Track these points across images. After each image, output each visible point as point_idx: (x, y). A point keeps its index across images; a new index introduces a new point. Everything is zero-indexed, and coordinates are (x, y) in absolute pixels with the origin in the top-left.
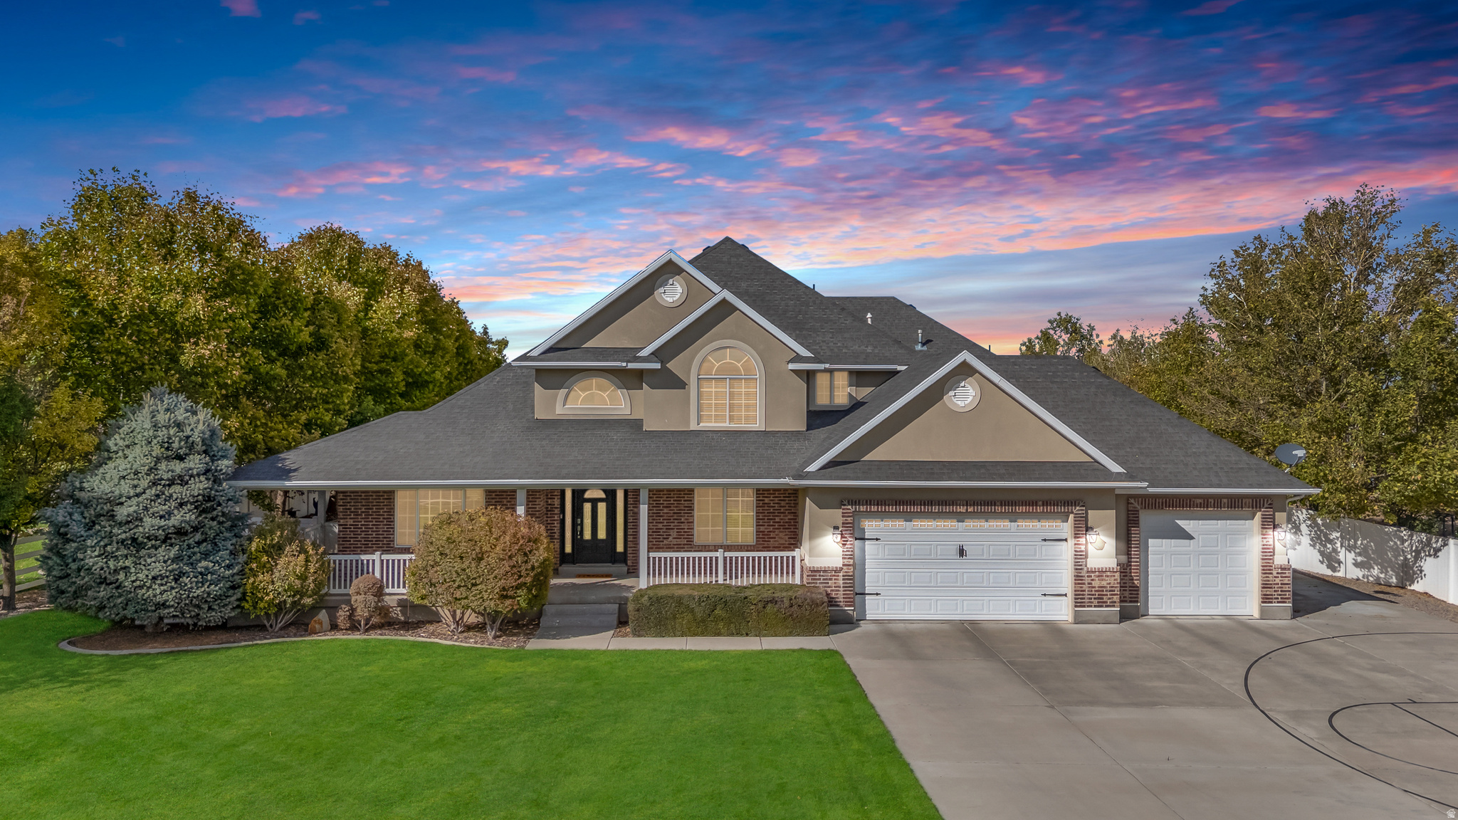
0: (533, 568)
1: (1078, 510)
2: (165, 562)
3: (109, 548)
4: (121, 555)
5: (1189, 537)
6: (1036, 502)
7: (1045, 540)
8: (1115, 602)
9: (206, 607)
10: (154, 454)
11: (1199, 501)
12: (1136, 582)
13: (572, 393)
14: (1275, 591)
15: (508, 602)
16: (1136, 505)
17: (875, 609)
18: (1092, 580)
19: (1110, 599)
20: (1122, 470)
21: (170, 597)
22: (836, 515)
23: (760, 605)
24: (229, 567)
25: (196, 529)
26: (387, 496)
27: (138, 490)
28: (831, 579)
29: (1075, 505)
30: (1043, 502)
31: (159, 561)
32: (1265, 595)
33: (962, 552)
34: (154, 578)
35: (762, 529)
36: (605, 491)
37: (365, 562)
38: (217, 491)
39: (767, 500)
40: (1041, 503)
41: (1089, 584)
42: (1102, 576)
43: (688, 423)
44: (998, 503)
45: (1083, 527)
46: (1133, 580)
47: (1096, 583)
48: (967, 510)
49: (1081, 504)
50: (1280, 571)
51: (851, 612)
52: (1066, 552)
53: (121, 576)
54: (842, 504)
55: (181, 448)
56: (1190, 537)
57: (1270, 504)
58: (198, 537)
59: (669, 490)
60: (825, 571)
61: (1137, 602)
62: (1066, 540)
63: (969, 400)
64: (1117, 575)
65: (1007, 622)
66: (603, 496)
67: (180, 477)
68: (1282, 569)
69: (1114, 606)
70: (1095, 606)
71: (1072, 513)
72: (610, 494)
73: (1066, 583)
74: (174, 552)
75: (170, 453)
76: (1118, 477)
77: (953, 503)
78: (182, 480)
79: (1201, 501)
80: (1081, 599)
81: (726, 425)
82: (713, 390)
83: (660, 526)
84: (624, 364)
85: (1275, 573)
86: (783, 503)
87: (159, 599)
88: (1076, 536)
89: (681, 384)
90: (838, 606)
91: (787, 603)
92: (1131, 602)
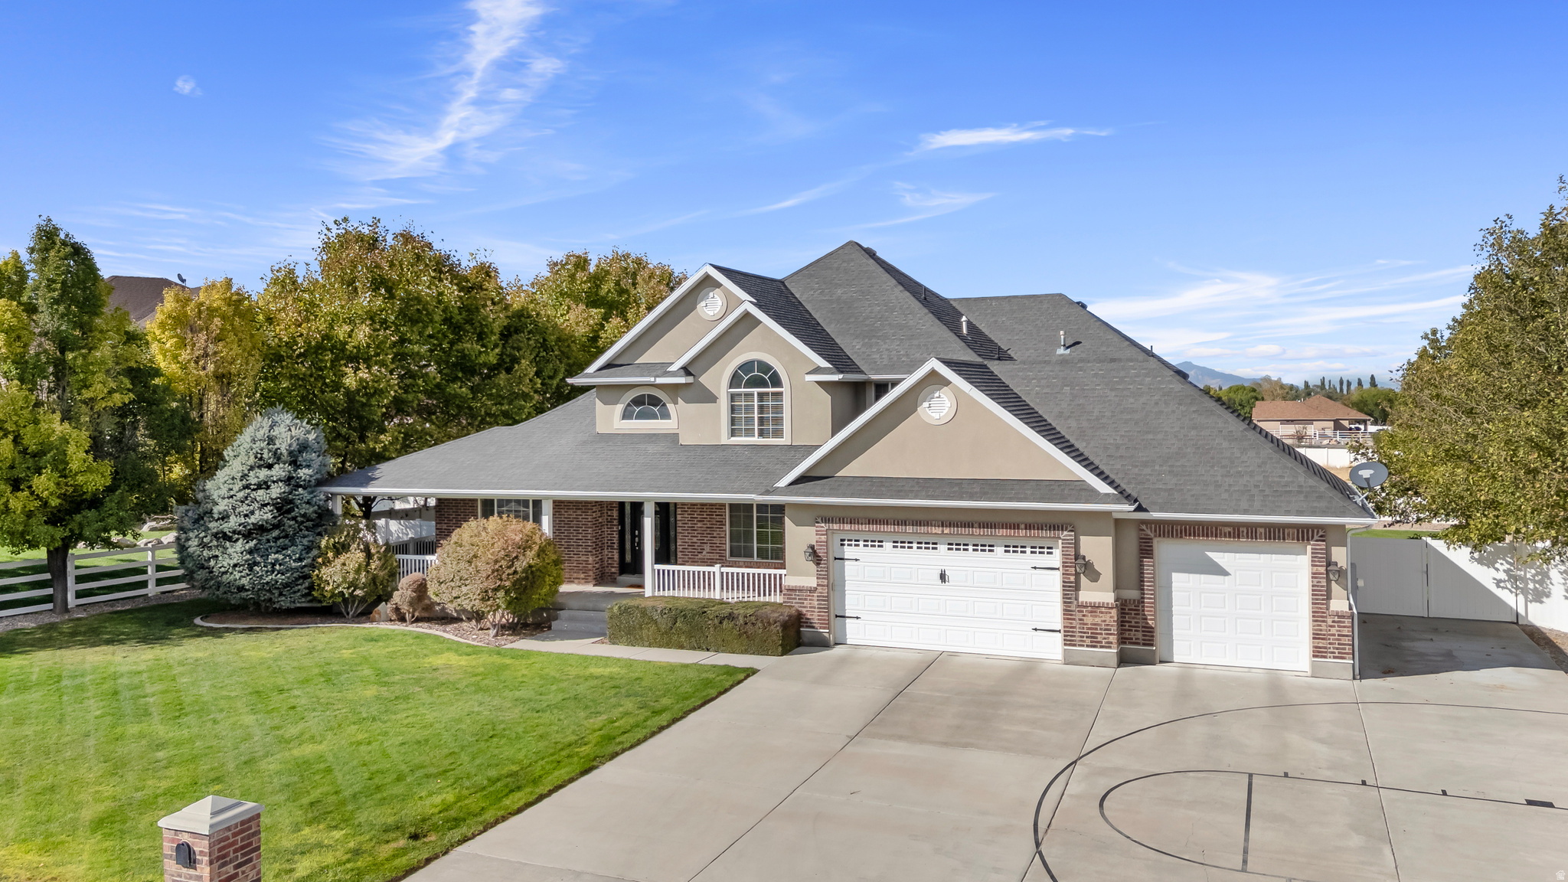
0: (515, 572)
1: (1066, 536)
2: (242, 553)
3: (205, 540)
5: (1222, 572)
6: (1018, 525)
7: (1035, 568)
8: (1111, 643)
9: (277, 593)
10: (249, 463)
11: (1227, 530)
12: (1150, 622)
14: (1330, 644)
16: (1149, 532)
17: (856, 634)
18: (1084, 616)
19: (1105, 639)
20: (1112, 490)
21: (245, 581)
22: (811, 532)
23: (716, 621)
24: (300, 560)
25: (275, 527)
26: (472, 504)
28: (806, 599)
29: (1062, 530)
30: (1026, 525)
31: (237, 551)
32: (1316, 647)
33: (943, 577)
34: (235, 566)
38: (295, 495)
40: (1023, 526)
41: (1080, 620)
42: (1095, 612)
43: (719, 437)
44: (976, 525)
45: (1072, 555)
46: (1146, 619)
47: (1089, 620)
48: (943, 531)
49: (1069, 528)
50: (1336, 619)
51: (827, 635)
52: (1058, 582)
54: (815, 521)
55: (270, 458)
56: (1225, 573)
57: (1321, 536)
58: (276, 533)
59: (703, 505)
60: (800, 590)
61: (1152, 645)
62: (1058, 569)
63: (947, 412)
64: (1114, 612)
65: (988, 657)
67: (266, 483)
68: (1339, 617)
69: (1110, 647)
70: (1087, 646)
71: (1060, 538)
73: (1053, 617)
74: (252, 544)
75: (262, 463)
76: (1105, 498)
77: (927, 524)
79: (1231, 529)
80: (1071, 636)
81: (754, 439)
82: (743, 403)
84: (652, 379)
85: (1329, 621)
88: (1064, 565)
89: (711, 399)
90: (813, 627)
91: (741, 620)
92: (1144, 645)
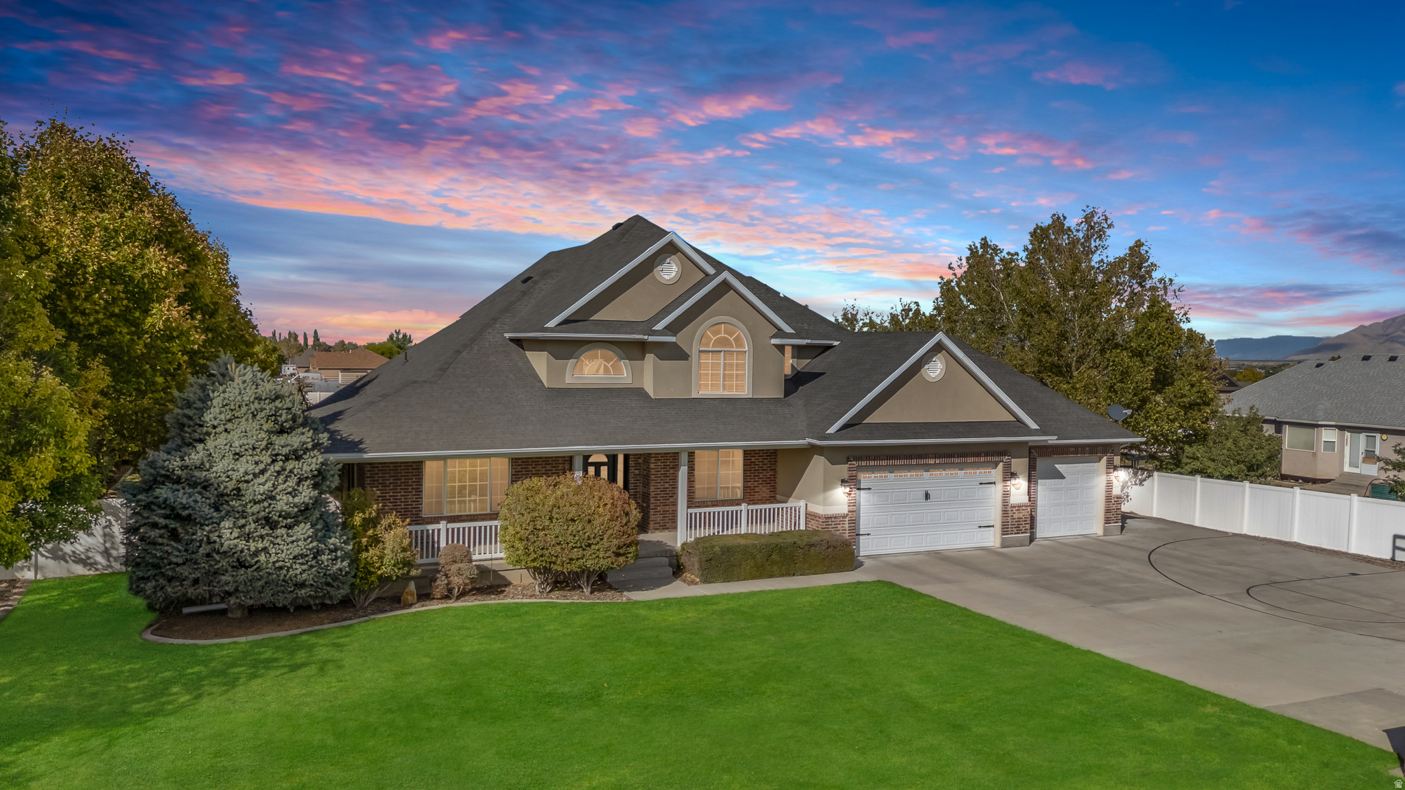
1: (1006, 460)
4: (258, 536)
5: (1063, 477)
7: (981, 484)
8: (1027, 529)
13: (579, 363)
14: (1111, 515)
15: (621, 559)
16: (1037, 454)
17: (866, 548)
18: (1013, 513)
19: (1024, 527)
20: (1037, 427)
22: (843, 470)
26: (416, 467)
27: (262, 466)
28: (840, 523)
29: (1004, 457)
32: (1106, 517)
33: (927, 496)
35: (749, 484)
36: (607, 456)
37: (431, 532)
39: (753, 459)
41: (1011, 516)
42: (1019, 510)
43: (690, 392)
45: (1010, 475)
47: (1016, 516)
49: (1007, 455)
50: (1116, 500)
51: (853, 551)
52: (996, 492)
53: (262, 558)
54: (848, 460)
57: (1111, 450)
60: (835, 517)
62: (994, 483)
63: (938, 372)
64: (1029, 509)
65: (957, 550)
66: (605, 460)
69: (1026, 533)
70: (1012, 533)
71: (1001, 461)
72: (612, 459)
73: (995, 516)
76: (1034, 433)
78: (296, 455)
80: (1006, 528)
81: (720, 393)
82: (711, 361)
83: (667, 485)
85: (1112, 501)
86: (766, 461)
87: (301, 578)
88: (1005, 480)
89: (684, 356)
